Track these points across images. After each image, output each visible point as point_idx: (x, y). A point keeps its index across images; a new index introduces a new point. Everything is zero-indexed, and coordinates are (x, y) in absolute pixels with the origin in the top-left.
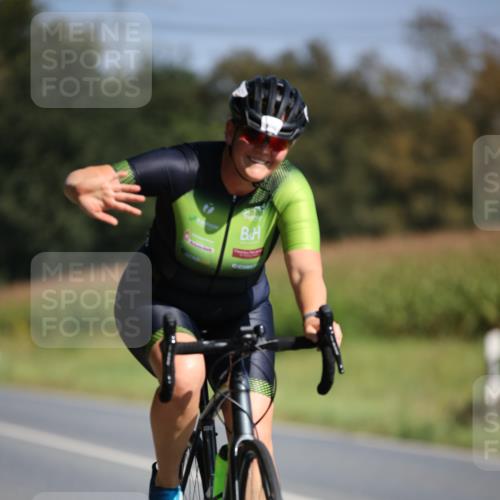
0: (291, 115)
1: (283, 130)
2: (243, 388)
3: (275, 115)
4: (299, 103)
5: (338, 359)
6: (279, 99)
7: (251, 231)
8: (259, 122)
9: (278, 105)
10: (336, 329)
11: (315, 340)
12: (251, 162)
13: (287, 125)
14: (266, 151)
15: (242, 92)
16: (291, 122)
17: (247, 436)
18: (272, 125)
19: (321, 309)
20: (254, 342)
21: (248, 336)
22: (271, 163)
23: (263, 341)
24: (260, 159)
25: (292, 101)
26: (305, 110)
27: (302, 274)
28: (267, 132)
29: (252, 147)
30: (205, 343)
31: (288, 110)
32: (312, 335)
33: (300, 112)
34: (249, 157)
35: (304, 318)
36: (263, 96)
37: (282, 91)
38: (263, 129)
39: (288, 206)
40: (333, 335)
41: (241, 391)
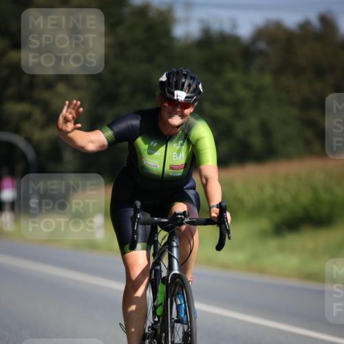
0: (191, 89)
1: (186, 98)
2: (175, 244)
3: (182, 90)
4: (196, 82)
5: (228, 232)
6: (184, 81)
7: (178, 155)
8: (173, 94)
9: (183, 84)
10: (228, 215)
11: (216, 220)
12: (171, 116)
13: (188, 95)
14: (178, 110)
15: (164, 78)
16: (191, 93)
17: (176, 271)
18: (181, 95)
19: (220, 203)
20: (183, 220)
21: (179, 216)
22: (183, 116)
23: (187, 220)
24: (176, 114)
25: (191, 82)
26: (200, 86)
27: (207, 179)
28: (178, 99)
29: (170, 108)
30: (156, 219)
31: (189, 86)
32: (214, 217)
33: (197, 86)
34: (170, 114)
35: (210, 208)
36: (175, 80)
37: (185, 76)
38: (175, 98)
39: (198, 140)
40: (226, 218)
41: (173, 246)
